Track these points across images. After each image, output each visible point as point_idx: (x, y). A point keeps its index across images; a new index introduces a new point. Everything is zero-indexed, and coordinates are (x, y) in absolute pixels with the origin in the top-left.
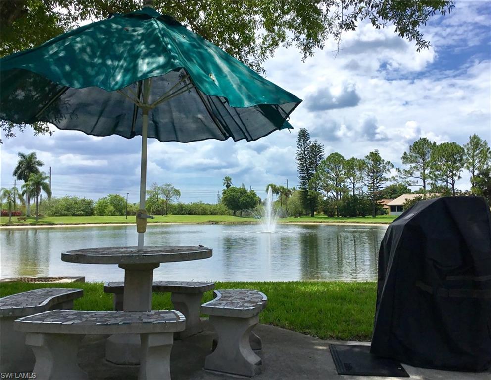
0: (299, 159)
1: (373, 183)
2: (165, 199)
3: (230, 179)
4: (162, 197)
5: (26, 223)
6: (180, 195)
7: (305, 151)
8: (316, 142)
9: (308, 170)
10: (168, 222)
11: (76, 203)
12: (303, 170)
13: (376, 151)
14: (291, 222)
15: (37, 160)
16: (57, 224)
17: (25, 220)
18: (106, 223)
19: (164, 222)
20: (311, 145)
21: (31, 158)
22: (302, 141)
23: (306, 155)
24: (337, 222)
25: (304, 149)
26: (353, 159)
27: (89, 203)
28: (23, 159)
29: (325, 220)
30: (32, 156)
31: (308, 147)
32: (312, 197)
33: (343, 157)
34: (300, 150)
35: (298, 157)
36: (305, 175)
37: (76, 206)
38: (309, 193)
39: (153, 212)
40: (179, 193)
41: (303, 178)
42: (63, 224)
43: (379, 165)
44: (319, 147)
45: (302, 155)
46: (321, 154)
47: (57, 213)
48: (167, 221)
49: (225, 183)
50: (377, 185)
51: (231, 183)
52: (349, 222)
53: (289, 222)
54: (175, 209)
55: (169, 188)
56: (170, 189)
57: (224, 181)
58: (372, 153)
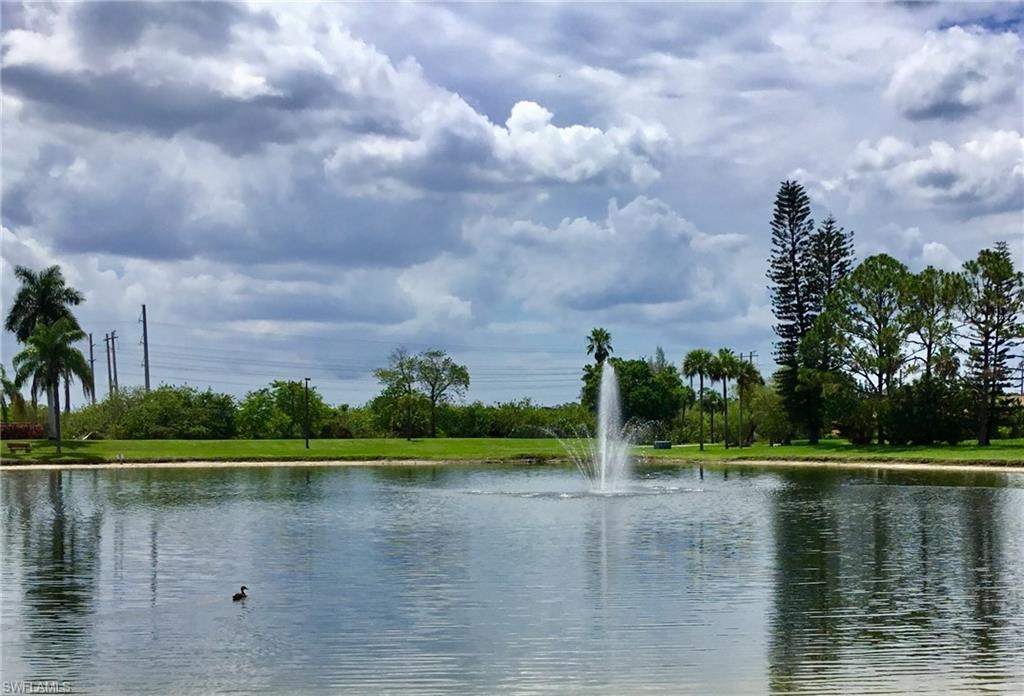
0: (779, 278)
1: (985, 344)
2: (428, 394)
3: (607, 337)
4: (421, 388)
5: (26, 458)
6: (467, 383)
7: (794, 252)
8: (831, 222)
9: (800, 309)
10: (407, 459)
11: (188, 404)
12: (787, 309)
13: (1002, 245)
14: (745, 459)
15: (66, 287)
16: (109, 462)
17: (28, 451)
18: (241, 460)
19: (395, 458)
20: (814, 232)
21: (50, 283)
22: (787, 223)
23: (796, 264)
24: (869, 460)
25: (793, 244)
26: (930, 271)
27: (223, 404)
28: (27, 286)
29: (837, 455)
30: (52, 276)
31: (806, 238)
32: (805, 388)
33: (902, 268)
34: (780, 249)
35: (773, 270)
36: (792, 323)
37: (187, 412)
38: (799, 376)
39: (396, 428)
40: (466, 376)
41: (789, 331)
42: (124, 461)
43: (1007, 289)
44: (841, 238)
45: (784, 265)
46: (843, 259)
47: (137, 430)
48: (404, 455)
49: (591, 349)
50: (1000, 348)
51: (609, 347)
52: (901, 461)
53: (740, 459)
54: (455, 421)
55: (439, 362)
56: (440, 365)
57: (590, 343)
58: (985, 253)
